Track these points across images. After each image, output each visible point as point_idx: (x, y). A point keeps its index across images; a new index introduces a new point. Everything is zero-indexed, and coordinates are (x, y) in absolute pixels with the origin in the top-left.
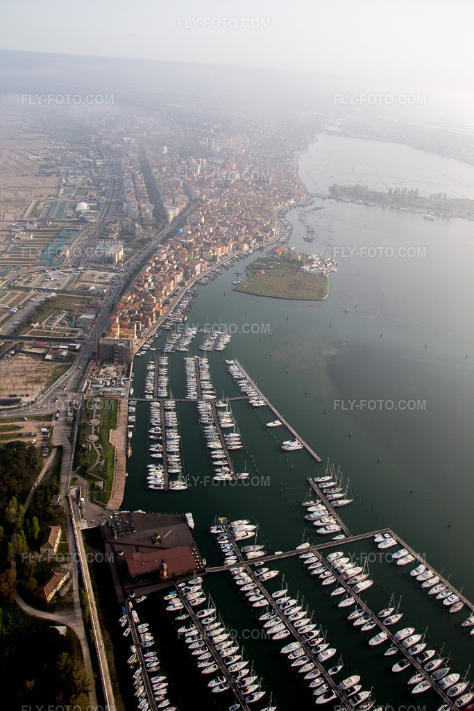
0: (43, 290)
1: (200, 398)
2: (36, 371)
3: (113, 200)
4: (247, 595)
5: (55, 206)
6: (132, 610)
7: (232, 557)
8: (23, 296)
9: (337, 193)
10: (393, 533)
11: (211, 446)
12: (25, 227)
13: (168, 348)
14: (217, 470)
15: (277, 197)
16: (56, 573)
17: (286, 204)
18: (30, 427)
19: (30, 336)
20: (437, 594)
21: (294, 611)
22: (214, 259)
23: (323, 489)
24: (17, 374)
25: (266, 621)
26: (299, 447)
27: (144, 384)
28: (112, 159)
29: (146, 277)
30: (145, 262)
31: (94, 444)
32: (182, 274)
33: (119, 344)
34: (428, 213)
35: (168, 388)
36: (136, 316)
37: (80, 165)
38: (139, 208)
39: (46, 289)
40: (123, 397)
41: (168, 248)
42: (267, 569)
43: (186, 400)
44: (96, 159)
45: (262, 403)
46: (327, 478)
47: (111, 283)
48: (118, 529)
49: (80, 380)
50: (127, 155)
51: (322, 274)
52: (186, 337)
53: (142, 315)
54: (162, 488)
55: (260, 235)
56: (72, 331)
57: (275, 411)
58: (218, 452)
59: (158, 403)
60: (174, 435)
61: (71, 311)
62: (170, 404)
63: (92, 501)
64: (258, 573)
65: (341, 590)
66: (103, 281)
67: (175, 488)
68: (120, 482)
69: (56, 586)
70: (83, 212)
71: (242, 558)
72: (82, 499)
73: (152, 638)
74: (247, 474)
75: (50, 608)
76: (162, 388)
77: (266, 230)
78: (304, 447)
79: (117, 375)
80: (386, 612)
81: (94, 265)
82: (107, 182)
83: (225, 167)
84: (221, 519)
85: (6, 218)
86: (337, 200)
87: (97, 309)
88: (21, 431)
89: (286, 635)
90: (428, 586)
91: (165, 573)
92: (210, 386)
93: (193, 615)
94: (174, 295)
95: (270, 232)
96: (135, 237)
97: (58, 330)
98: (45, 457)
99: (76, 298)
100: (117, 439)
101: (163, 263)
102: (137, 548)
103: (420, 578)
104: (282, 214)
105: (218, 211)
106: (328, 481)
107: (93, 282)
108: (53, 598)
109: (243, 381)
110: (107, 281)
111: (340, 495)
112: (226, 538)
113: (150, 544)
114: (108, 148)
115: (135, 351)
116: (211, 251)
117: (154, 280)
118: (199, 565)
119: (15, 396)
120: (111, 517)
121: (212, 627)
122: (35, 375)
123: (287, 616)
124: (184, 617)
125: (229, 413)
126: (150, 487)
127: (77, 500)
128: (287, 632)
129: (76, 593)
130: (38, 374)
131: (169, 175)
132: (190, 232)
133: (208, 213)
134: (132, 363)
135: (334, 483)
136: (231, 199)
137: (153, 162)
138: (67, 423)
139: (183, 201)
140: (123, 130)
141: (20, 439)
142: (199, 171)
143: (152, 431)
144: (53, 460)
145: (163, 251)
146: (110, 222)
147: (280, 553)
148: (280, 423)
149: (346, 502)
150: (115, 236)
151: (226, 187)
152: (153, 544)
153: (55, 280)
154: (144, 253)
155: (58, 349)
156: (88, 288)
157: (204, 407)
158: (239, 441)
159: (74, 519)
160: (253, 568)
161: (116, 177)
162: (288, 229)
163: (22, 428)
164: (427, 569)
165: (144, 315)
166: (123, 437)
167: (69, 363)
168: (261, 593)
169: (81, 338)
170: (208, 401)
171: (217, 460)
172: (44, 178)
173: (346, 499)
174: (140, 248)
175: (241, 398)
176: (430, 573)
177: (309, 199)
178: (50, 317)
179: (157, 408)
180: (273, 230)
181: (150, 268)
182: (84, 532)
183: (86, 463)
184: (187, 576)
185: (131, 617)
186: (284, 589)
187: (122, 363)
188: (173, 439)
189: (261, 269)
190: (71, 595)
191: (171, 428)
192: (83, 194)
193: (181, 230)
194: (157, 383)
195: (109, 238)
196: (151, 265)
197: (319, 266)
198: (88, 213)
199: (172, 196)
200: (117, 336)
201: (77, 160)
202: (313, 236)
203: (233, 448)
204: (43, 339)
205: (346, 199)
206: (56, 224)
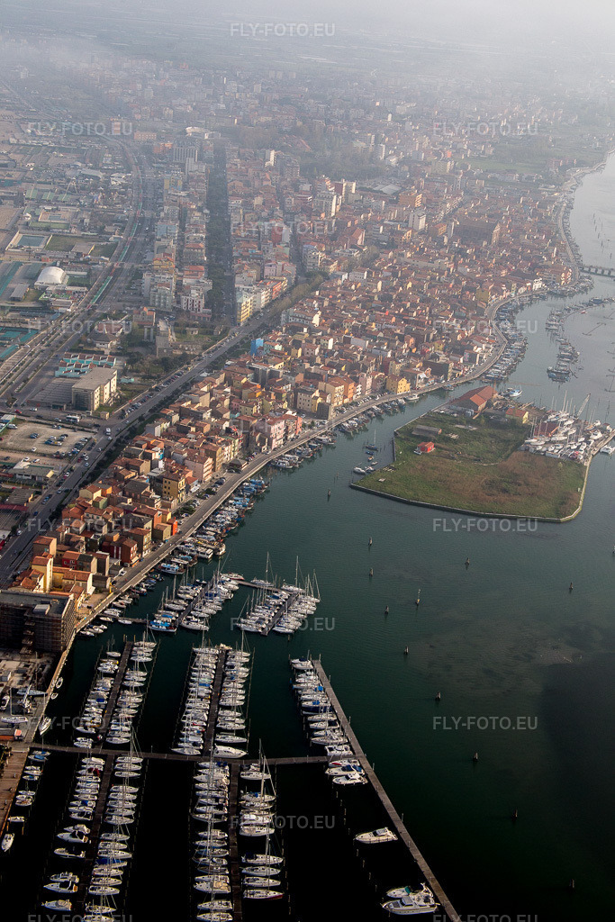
1: (206, 754)
3: (127, 266)
11: (202, 886)
13: (161, 622)
15: (504, 273)
17: (522, 290)
22: (322, 412)
28: (150, 174)
29: (150, 447)
30: (156, 414)
32: (237, 443)
33: (39, 607)
35: (136, 720)
36: (104, 539)
37: (72, 184)
38: (179, 285)
40: (20, 739)
41: (218, 382)
43: (171, 757)
44: (113, 171)
45: (356, 777)
47: (68, 457)
51: (574, 459)
52: (212, 596)
53: (116, 537)
55: (442, 359)
57: (387, 802)
58: (216, 904)
59: (102, 762)
60: (116, 849)
62: (131, 764)
66: (53, 450)
70: (50, 288)
76: (119, 720)
79: (21, 682)
81: (44, 412)
82: (122, 225)
83: (396, 202)
92: (239, 724)
94: (209, 492)
95: (467, 355)
96: (153, 352)
101: (197, 416)
104: (508, 312)
105: (358, 301)
107: (30, 452)
109: (324, 716)
110: (61, 450)
114: (147, 149)
115: (81, 624)
116: (317, 394)
117: (167, 455)
125: (268, 798)
131: (264, 214)
132: (278, 347)
133: (332, 305)
134: (65, 654)
136: (395, 275)
137: (238, 183)
139: (282, 274)
140: (190, 109)
142: (334, 209)
143: (66, 835)
145: (205, 389)
146: (105, 316)
148: (392, 837)
150: (107, 348)
151: (392, 245)
154: (166, 389)
156: (12, 466)
157: (213, 778)
158: (273, 877)
161: (148, 214)
162: (514, 347)
165: (124, 536)
170: (222, 762)
174: (158, 378)
175: (308, 759)
177: (581, 280)
179: (96, 772)
180: (478, 350)
181: (166, 425)
187: (38, 649)
188: (111, 861)
189: (427, 440)
192: (62, 249)
193: (259, 342)
195: (93, 352)
196: (169, 419)
197: (574, 438)
198: (61, 292)
199: (260, 262)
200: (43, 585)
201: (69, 173)
202: (572, 368)
203: (257, 896)
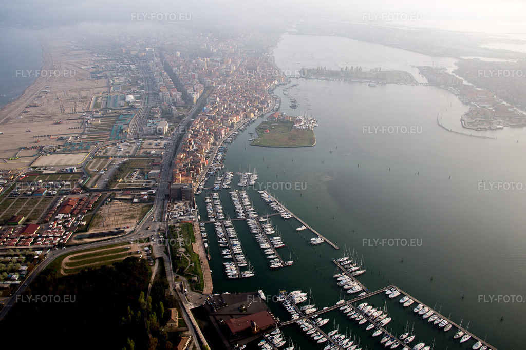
0: (119, 157)
1: (247, 216)
2: (129, 211)
3: (151, 92)
4: (312, 336)
5: (110, 99)
7: (296, 314)
8: (105, 162)
9: (306, 74)
10: (396, 288)
11: (263, 247)
12: (93, 115)
14: (271, 261)
15: (265, 80)
16: (182, 338)
17: (272, 84)
18: (135, 247)
19: (118, 188)
20: (434, 321)
21: (345, 342)
22: (232, 125)
23: (344, 265)
24: (116, 214)
26: (322, 241)
27: (207, 212)
28: (142, 64)
29: (190, 141)
31: (184, 254)
32: (213, 137)
33: (184, 187)
34: (371, 82)
35: (223, 212)
36: (190, 168)
37: (120, 70)
38: (171, 95)
40: (195, 221)
41: (199, 120)
42: (321, 319)
43: (238, 220)
44: (130, 64)
45: (290, 216)
46: (345, 259)
47: (165, 148)
48: (215, 306)
49: (162, 213)
50: (153, 60)
51: (309, 129)
52: (227, 179)
53: (193, 167)
54: (237, 277)
55: (260, 106)
56: (147, 182)
57: (300, 220)
58: (269, 250)
59: (220, 223)
60: (236, 242)
61: (142, 169)
62: (228, 223)
63: (192, 290)
64: (315, 322)
65: (371, 326)
66: (159, 147)
67: (246, 276)
68: (208, 276)
69: (185, 346)
70: (131, 101)
71: (302, 314)
72: (186, 290)
74: (292, 262)
76: (219, 213)
77: (263, 102)
79: (186, 208)
80: (404, 336)
81: (150, 137)
82: (142, 80)
83: (223, 63)
84: (282, 292)
85: (77, 111)
86: (306, 78)
87: (160, 166)
88: (130, 251)
90: (427, 317)
91: (255, 329)
92: (252, 209)
94: (211, 151)
95: (266, 104)
96: (173, 115)
97: (136, 182)
98: (152, 266)
99: (143, 160)
100: (198, 249)
101: (198, 131)
102: (232, 316)
103: (420, 313)
104: (271, 91)
105: (227, 93)
106: (347, 260)
107: (152, 148)
109: (273, 203)
110: (161, 146)
111: (357, 268)
113: (239, 312)
114: (137, 56)
115: (194, 192)
116: (229, 120)
117: (195, 143)
118: (275, 322)
119: (119, 228)
120: (209, 299)
122: (129, 214)
123: (341, 346)
125: (269, 224)
126: (229, 277)
127: (182, 290)
129: (199, 349)
130: (131, 213)
131: (186, 71)
132: (211, 109)
133: (220, 95)
134: (194, 199)
135: (350, 261)
136: (234, 84)
137: (172, 63)
138: (161, 242)
139: (200, 88)
140: (144, 43)
141: (133, 256)
142: (206, 67)
143: (221, 241)
144: (158, 267)
145: (196, 123)
146: (152, 107)
147: (327, 308)
148: (305, 228)
149: (361, 272)
150: (158, 116)
151: (228, 76)
152: (241, 312)
153: (124, 150)
154: (183, 125)
155: (140, 195)
156: (150, 153)
157: (251, 222)
158: (280, 242)
159: (183, 303)
160: (311, 319)
161: (148, 76)
162: (278, 101)
163: (131, 248)
164: (424, 307)
165: (195, 166)
166: (202, 248)
167: (151, 203)
168: (321, 334)
169: (154, 187)
170: (253, 218)
171: (269, 255)
172: (96, 81)
173: (361, 270)
174: (178, 123)
175: (275, 214)
176: (426, 309)
177: (287, 80)
178: (128, 175)
179: (220, 226)
180: (268, 102)
182: (192, 310)
183: (182, 267)
184: (269, 330)
186: (335, 329)
187: (187, 200)
188: (236, 245)
189: (266, 129)
191: (233, 238)
192: (127, 89)
193: (205, 108)
194: (215, 211)
195: (155, 118)
196: (191, 133)
197: (306, 123)
198: (135, 102)
199: (192, 85)
201: (116, 67)
202: (297, 104)
203: (278, 246)
204: (128, 189)
205: (313, 77)
206: (114, 111)
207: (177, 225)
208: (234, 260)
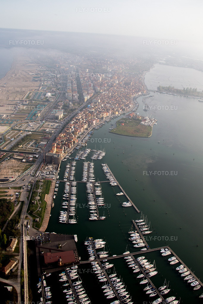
0: (26, 131)
1: (88, 181)
2: (18, 167)
3: (62, 92)
4: (97, 275)
5: (37, 94)
6: (44, 280)
7: (93, 257)
8: (17, 133)
9: (160, 90)
10: (169, 249)
11: (90, 204)
12: (23, 103)
13: (77, 158)
14: (91, 215)
15: (134, 91)
16: (11, 261)
17: (137, 94)
18: (11, 192)
19: (17, 151)
20: (188, 280)
21: (118, 285)
22: (102, 118)
23: (139, 225)
24: (9, 168)
25: (105, 289)
26: (130, 205)
27: (64, 174)
28: (64, 75)
29: (71, 126)
30: (71, 120)
31: (37, 201)
32: (87, 125)
33: (55, 156)
34: (201, 99)
35: (74, 176)
36: (64, 143)
37: (50, 77)
38: (73, 95)
39: (27, 130)
40: (54, 179)
41: (82, 113)
42: (108, 263)
43: (82, 182)
44: (57, 74)
45: (115, 184)
47: (56, 128)
48: (43, 241)
49: (36, 171)
50: (71, 73)
51: (150, 125)
52: (86, 153)
53: (67, 143)
54: (65, 222)
55: (124, 108)
56: (36, 149)
57: (121, 188)
58: (93, 206)
59: (69, 183)
60: (74, 198)
61: (37, 140)
62: (74, 183)
63: (33, 227)
64: (104, 265)
65: (142, 276)
66: (53, 127)
67: (71, 223)
68: (47, 219)
69: (10, 267)
70: (48, 97)
71: (97, 257)
72: (29, 226)
73: (51, 294)
74: (105, 217)
75: (7, 277)
76: (71, 176)
78: (132, 205)
79: (53, 170)
80: (162, 288)
81: (50, 120)
82: (60, 84)
83: (112, 78)
84: (90, 238)
85: (15, 99)
86: (161, 93)
87: (48, 139)
88: (7, 194)
89: (113, 296)
90: (184, 275)
91: (61, 263)
92: (93, 176)
93: (71, 284)
94: (83, 134)
95: (128, 107)
96: (69, 108)
97: (30, 149)
98: (16, 206)
99: (40, 134)
100: (48, 199)
101: (79, 120)
102: (50, 250)
103: (180, 272)
104: (135, 99)
105: (107, 97)
106: (142, 222)
107: (48, 128)
108: (9, 272)
109: (109, 174)
110: (54, 127)
112: (91, 247)
113: (56, 248)
114: (63, 70)
115: (62, 159)
116: (101, 115)
117: (74, 127)
118: (77, 260)
119: (7, 178)
120: (41, 235)
121: (79, 290)
122: (17, 169)
123: (115, 287)
124: (67, 285)
125: (100, 188)
126: (60, 221)
127: (26, 226)
128: (114, 295)
129: (19, 271)
130: (19, 168)
131: (87, 81)
132: (93, 106)
133: (102, 98)
134: (60, 164)
135: (144, 223)
136: (113, 92)
138: (28, 191)
139: (92, 92)
140: (71, 62)
141: (5, 198)
142: (100, 80)
143: (64, 196)
144: (19, 208)
145: (80, 115)
146: (59, 102)
147: (115, 255)
148: (123, 194)
149: (149, 232)
150: (60, 108)
151: (112, 86)
152: (58, 249)
153: (32, 127)
154: (72, 115)
155: (28, 157)
156: (45, 130)
157: (89, 185)
158: (102, 201)
159: (24, 235)
160: (102, 263)
161: (65, 82)
162: (137, 105)
163: (8, 192)
164: (184, 267)
166: (51, 198)
167: (33, 164)
168: (104, 275)
169: (39, 153)
170: (91, 182)
171: (92, 210)
172: (34, 82)
173: (149, 231)
174: (71, 113)
175: (107, 181)
176: (186, 269)
177: (148, 92)
178: (27, 143)
179: (68, 185)
180: (130, 106)
181: (73, 122)
182: (28, 241)
183: (33, 210)
184: (70, 265)
185: (43, 283)
186: (115, 273)
187: (55, 164)
188: (73, 200)
189: (122, 123)
190: (17, 271)
191: (73, 194)
192: (50, 89)
193: (89, 105)
194: (70, 174)
195: (58, 109)
196: (74, 120)
197: (149, 122)
198: (50, 97)
199: (88, 90)
200: (54, 152)
201: (49, 75)
203: (100, 205)
204: (23, 153)
205: (164, 92)
206: (36, 102)
207: (41, 181)
208: (67, 210)
